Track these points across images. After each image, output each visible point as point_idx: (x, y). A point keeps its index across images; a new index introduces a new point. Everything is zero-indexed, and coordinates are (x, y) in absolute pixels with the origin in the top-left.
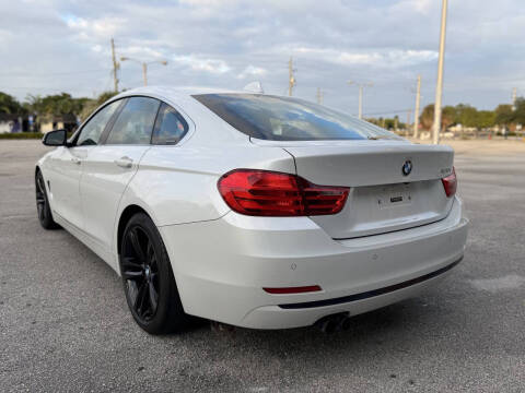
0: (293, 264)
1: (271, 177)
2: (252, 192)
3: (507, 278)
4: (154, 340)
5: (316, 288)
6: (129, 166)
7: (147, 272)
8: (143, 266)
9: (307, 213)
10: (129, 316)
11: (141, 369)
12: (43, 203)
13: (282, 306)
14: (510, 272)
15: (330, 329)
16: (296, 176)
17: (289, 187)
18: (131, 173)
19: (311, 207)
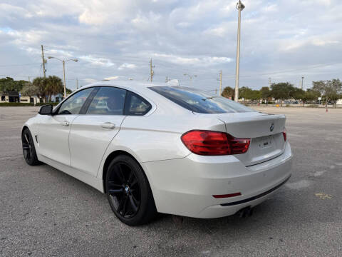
0: (229, 182)
1: (210, 134)
2: (204, 142)
3: (302, 182)
4: (134, 230)
5: (239, 194)
6: (113, 128)
7: (127, 189)
8: (123, 186)
9: (232, 153)
10: (112, 216)
11: (135, 247)
12: (28, 150)
13: (223, 205)
14: (302, 178)
15: (244, 216)
16: (226, 133)
17: (222, 139)
18: (115, 132)
19: (234, 150)
